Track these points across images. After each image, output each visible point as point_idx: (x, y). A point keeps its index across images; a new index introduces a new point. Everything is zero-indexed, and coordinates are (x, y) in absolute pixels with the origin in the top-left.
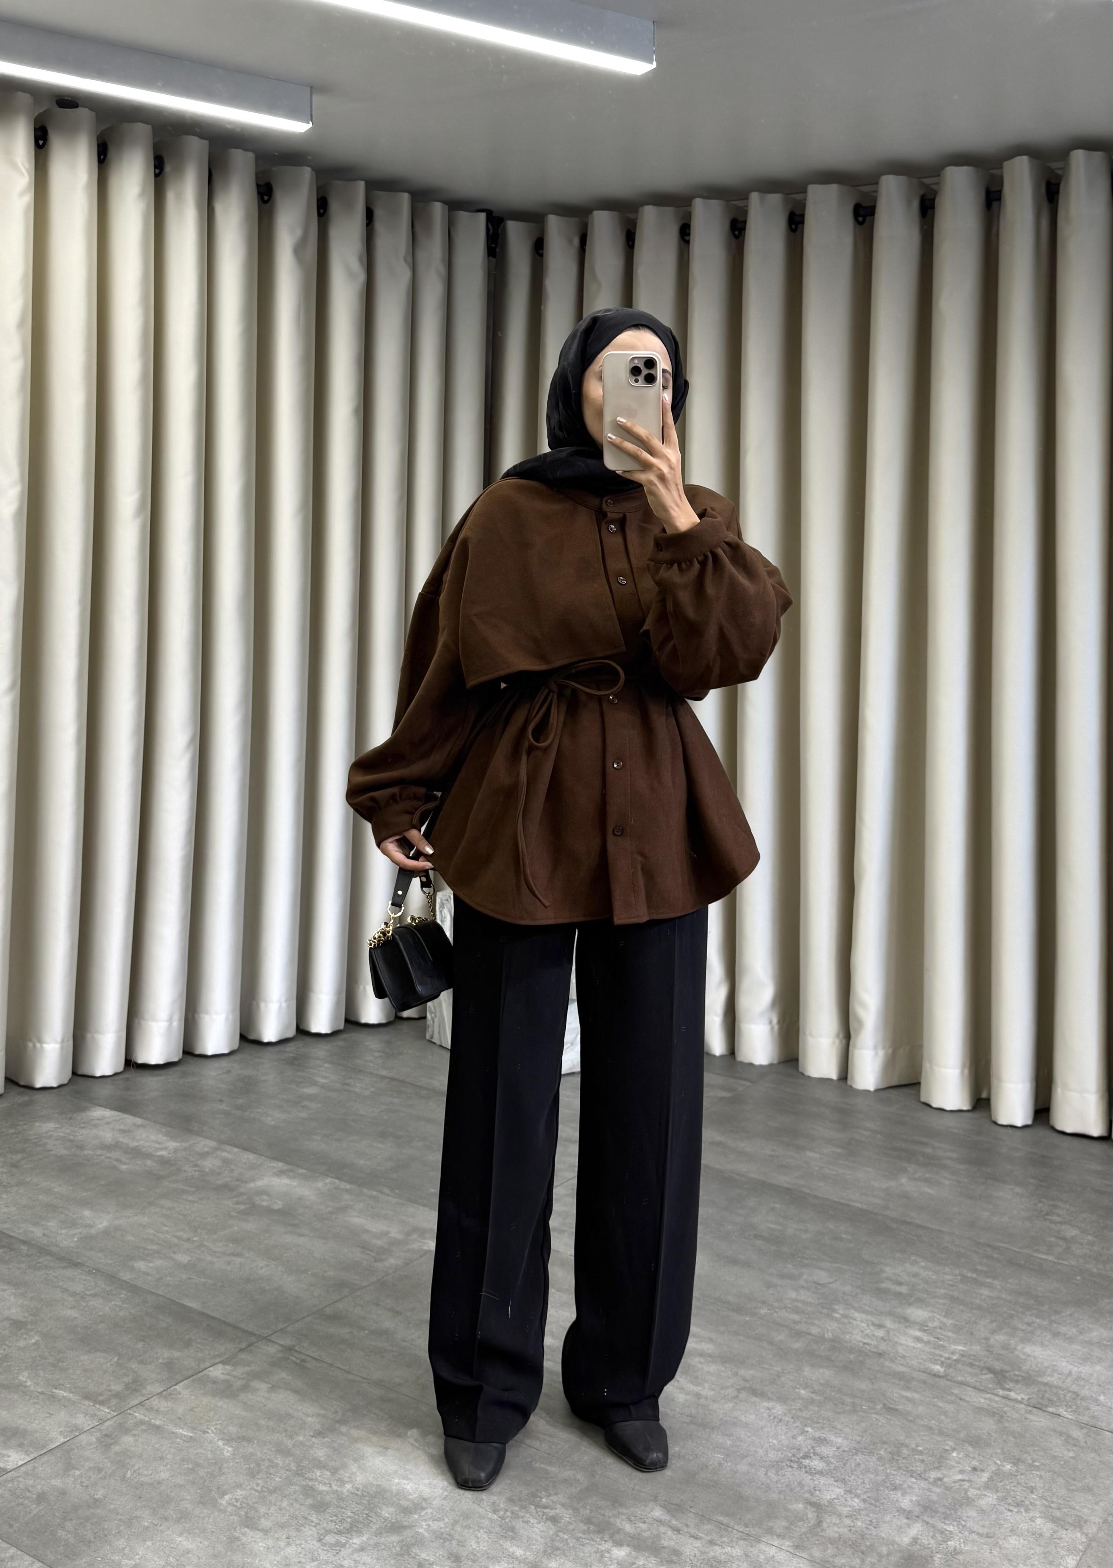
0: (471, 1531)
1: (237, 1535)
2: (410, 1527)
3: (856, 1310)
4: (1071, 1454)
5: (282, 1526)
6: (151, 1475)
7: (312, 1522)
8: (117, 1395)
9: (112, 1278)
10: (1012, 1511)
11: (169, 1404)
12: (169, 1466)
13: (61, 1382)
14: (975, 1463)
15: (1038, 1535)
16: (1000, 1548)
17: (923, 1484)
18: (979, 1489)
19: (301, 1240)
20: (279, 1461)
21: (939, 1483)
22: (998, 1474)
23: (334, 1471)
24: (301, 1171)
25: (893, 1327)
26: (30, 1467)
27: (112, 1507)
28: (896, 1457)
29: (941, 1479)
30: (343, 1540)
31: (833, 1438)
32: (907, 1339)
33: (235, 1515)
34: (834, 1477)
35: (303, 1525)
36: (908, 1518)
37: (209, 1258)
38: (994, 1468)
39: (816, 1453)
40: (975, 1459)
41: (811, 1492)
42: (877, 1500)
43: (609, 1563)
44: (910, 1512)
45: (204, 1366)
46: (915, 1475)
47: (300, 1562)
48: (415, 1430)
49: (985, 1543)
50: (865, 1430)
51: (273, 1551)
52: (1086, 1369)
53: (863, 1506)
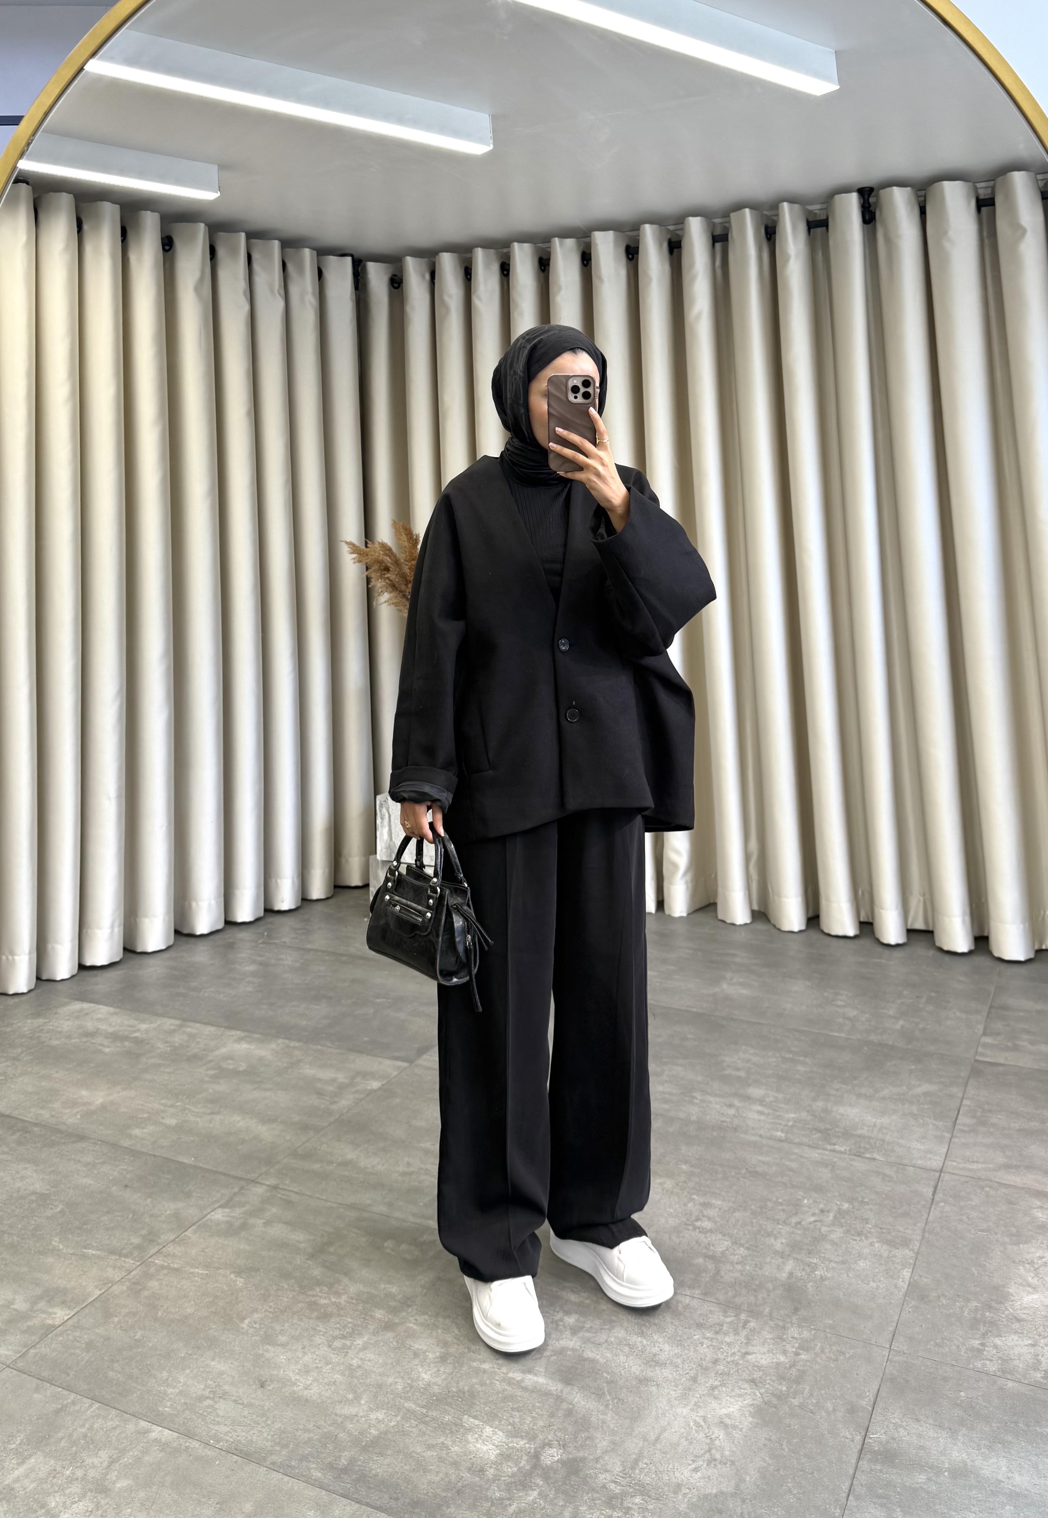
1: (260, 1352)
2: (401, 1323)
3: (710, 1095)
4: (888, 1189)
5: (296, 1339)
6: (179, 1311)
7: (320, 1331)
8: (139, 1248)
9: (114, 1146)
10: (856, 1240)
11: (183, 1248)
12: (192, 1302)
13: (88, 1242)
14: (821, 1206)
15: (877, 1257)
16: (853, 1270)
17: (788, 1229)
18: (829, 1226)
19: (268, 1094)
20: (284, 1284)
21: (799, 1226)
22: (841, 1213)
23: (331, 1286)
24: (256, 1036)
25: (740, 1105)
26: (76, 1319)
27: (150, 1344)
28: (764, 1210)
29: (800, 1223)
30: (348, 1343)
31: (714, 1201)
32: (753, 1115)
33: (257, 1335)
34: (721, 1233)
35: (313, 1336)
36: (782, 1258)
37: (192, 1119)
38: (836, 1208)
39: (703, 1216)
40: (820, 1202)
41: (706, 1248)
42: (756, 1247)
43: (564, 1330)
44: (783, 1252)
45: (205, 1212)
46: (780, 1223)
47: (317, 1368)
48: (390, 1241)
49: (841, 1269)
50: (737, 1192)
51: (293, 1361)
52: (885, 1120)
53: (747, 1253)
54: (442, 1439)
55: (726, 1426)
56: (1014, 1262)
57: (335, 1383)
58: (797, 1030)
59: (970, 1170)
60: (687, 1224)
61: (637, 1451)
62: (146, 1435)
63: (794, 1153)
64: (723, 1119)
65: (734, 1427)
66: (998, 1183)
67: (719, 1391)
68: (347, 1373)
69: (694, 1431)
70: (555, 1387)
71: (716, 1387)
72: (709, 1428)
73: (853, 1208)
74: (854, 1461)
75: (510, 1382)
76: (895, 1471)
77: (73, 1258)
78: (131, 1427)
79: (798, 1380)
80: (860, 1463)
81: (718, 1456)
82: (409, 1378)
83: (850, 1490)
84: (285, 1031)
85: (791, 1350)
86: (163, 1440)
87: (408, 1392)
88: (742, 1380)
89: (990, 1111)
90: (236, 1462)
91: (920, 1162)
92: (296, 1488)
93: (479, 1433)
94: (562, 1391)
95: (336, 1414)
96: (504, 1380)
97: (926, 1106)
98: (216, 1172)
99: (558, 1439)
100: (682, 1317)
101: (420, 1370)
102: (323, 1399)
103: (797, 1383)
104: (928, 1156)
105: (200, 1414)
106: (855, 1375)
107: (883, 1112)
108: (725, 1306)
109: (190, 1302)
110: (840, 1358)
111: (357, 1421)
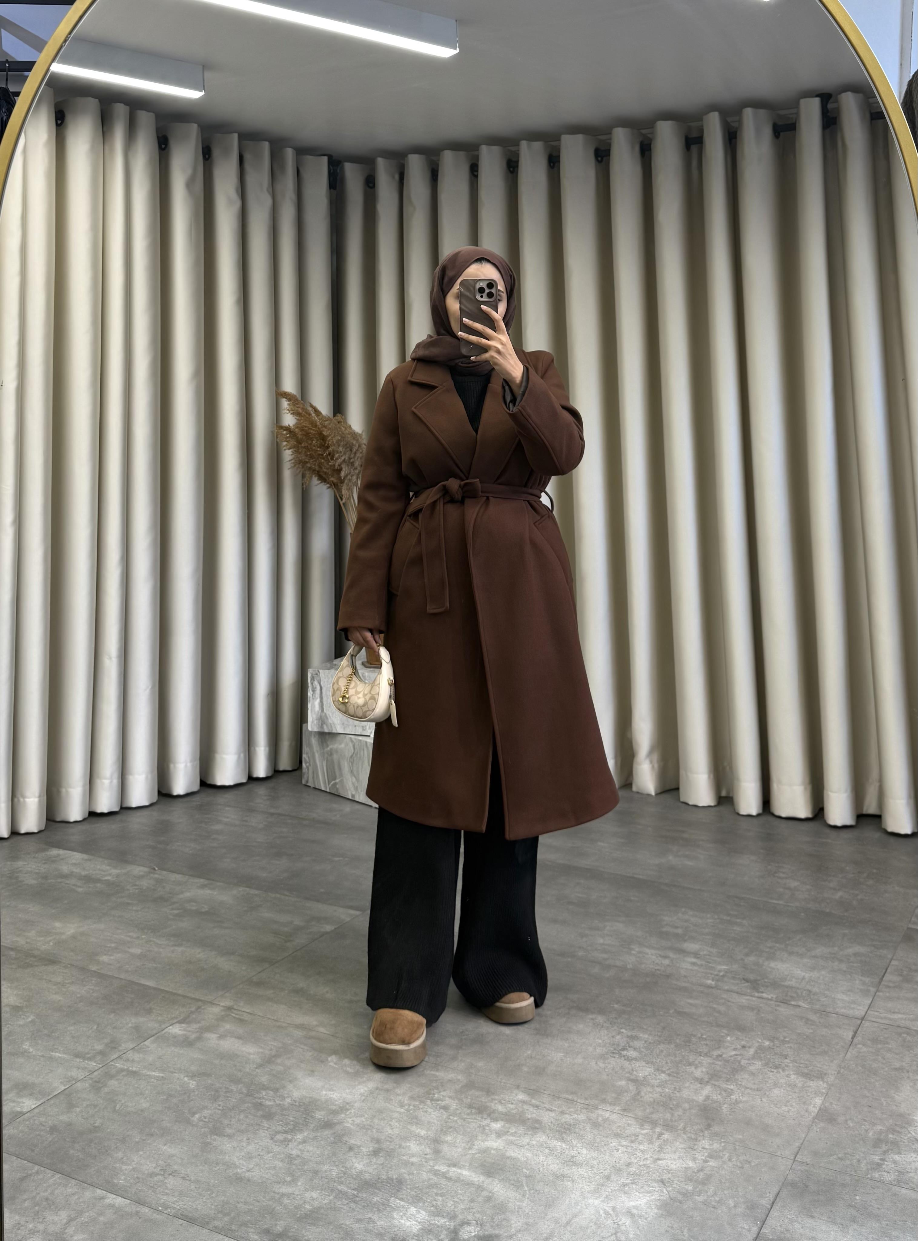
0: (386, 1122)
1: (209, 1141)
2: (340, 1123)
3: (648, 947)
4: (811, 1031)
5: (242, 1132)
6: (135, 1105)
7: (264, 1127)
8: (101, 1053)
9: (83, 969)
10: (773, 1072)
11: (141, 1055)
12: (148, 1099)
13: (55, 1047)
14: (743, 1043)
15: (793, 1086)
16: (768, 1097)
17: (709, 1060)
18: (749, 1060)
19: (227, 932)
20: (233, 1088)
21: (720, 1058)
22: (761, 1048)
23: (276, 1090)
24: (218, 884)
25: (675, 956)
26: (42, 1108)
27: (109, 1130)
28: (688, 1044)
29: (721, 1056)
30: (289, 1137)
31: (641, 1035)
32: (686, 964)
33: (205, 1127)
34: (645, 1061)
35: (257, 1130)
36: (701, 1084)
37: (157, 950)
38: (757, 1045)
39: (630, 1046)
40: (742, 1040)
41: (629, 1072)
42: (677, 1073)
43: (490, 1133)
44: (702, 1079)
45: (163, 1026)
46: (702, 1055)
47: (259, 1155)
48: (334, 1057)
49: (756, 1095)
50: (664, 1028)
51: (238, 1149)
52: (815, 974)
53: (667, 1078)
54: (370, 1215)
55: (632, 1216)
57: (275, 1168)
58: (737, 897)
59: (888, 1020)
60: (613, 1053)
61: (549, 1231)
62: (102, 1200)
63: (723, 998)
64: (658, 968)
65: (640, 1216)
67: (630, 1188)
68: (286, 1160)
69: (603, 1218)
70: (477, 1178)
71: (628, 1185)
72: (617, 1216)
73: (775, 1046)
75: (436, 1173)
78: (88, 1194)
82: (343, 1167)
84: (246, 881)
85: (700, 1158)
86: (117, 1205)
87: (341, 1177)
88: (652, 1180)
89: (916, 971)
90: (181, 1225)
91: (844, 1011)
93: (404, 1212)
94: (483, 1182)
95: (274, 1192)
96: (430, 1171)
97: (856, 965)
98: (176, 994)
99: (476, 1219)
100: (601, 1128)
101: (354, 1160)
102: (264, 1180)
103: (704, 1184)
104: (852, 1006)
105: (151, 1187)
106: (758, 1180)
107: (813, 968)
108: (643, 1121)
109: (146, 1098)
110: (746, 1166)
111: (294, 1198)
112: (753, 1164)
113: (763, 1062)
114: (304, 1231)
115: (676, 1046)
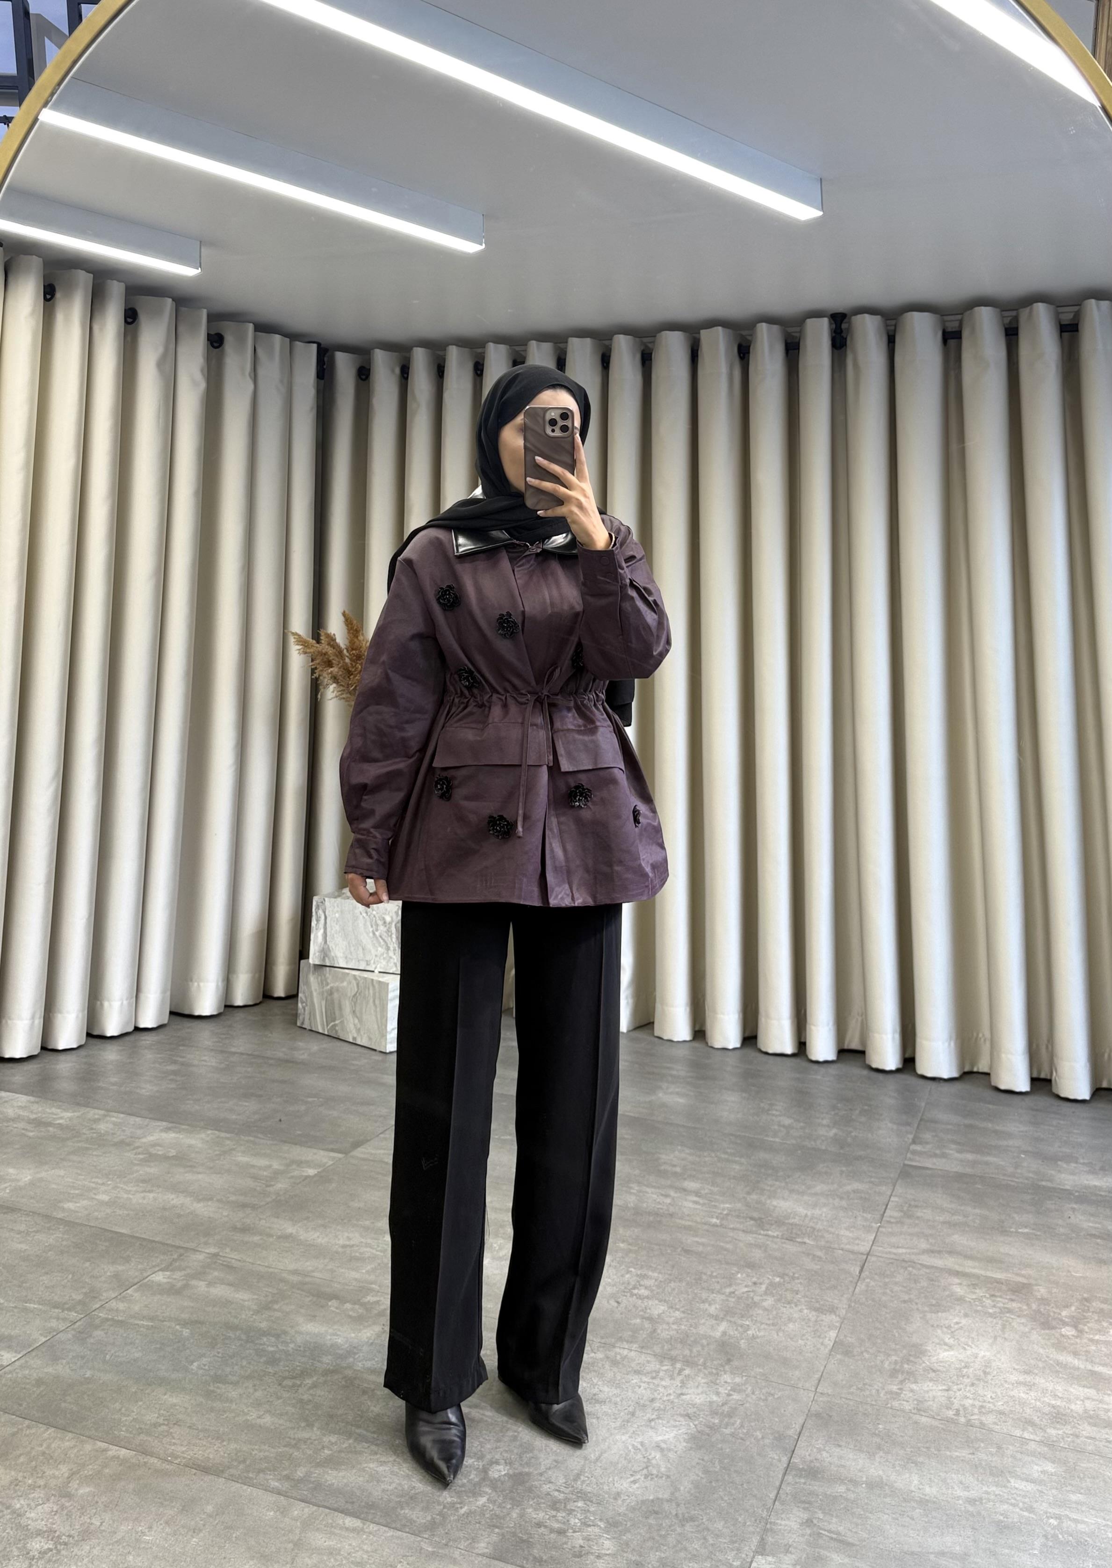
1: (211, 1388)
3: (647, 1186)
5: (247, 1379)
6: (126, 1355)
7: (270, 1373)
8: (81, 1303)
9: (47, 1217)
10: (785, 1307)
11: (126, 1304)
12: (140, 1348)
13: (29, 1297)
14: (754, 1279)
15: (806, 1320)
16: (783, 1331)
17: (723, 1297)
18: (761, 1296)
19: (200, 1176)
20: (231, 1334)
21: (733, 1295)
22: (772, 1284)
23: (277, 1336)
24: (183, 1127)
25: (676, 1195)
26: (23, 1361)
27: (101, 1382)
28: (699, 1282)
29: (734, 1293)
30: (298, 1383)
31: (650, 1273)
32: (689, 1204)
33: (206, 1375)
34: (657, 1299)
35: (263, 1376)
36: (716, 1320)
37: (125, 1196)
38: (767, 1281)
39: (640, 1285)
40: (753, 1277)
41: (642, 1310)
42: (692, 1311)
44: (716, 1316)
45: (145, 1275)
46: (715, 1292)
47: (268, 1401)
48: (334, 1301)
49: (771, 1330)
50: (673, 1267)
51: (244, 1396)
52: (817, 1212)
53: (682, 1315)
55: (662, 1450)
56: (932, 1326)
57: (287, 1413)
58: (731, 1135)
59: (895, 1254)
60: (624, 1292)
61: (578, 1467)
62: (104, 1453)
63: (729, 1237)
64: (660, 1206)
65: (669, 1450)
66: (921, 1264)
67: (655, 1423)
68: (298, 1406)
69: (632, 1453)
70: (499, 1418)
71: (653, 1420)
72: (646, 1450)
73: (784, 1282)
74: (780, 1476)
76: (817, 1483)
77: (16, 1310)
78: (88, 1447)
79: (730, 1415)
80: (786, 1477)
81: (655, 1472)
82: (358, 1410)
83: (776, 1497)
84: (215, 1124)
85: (723, 1391)
86: (121, 1457)
87: (358, 1421)
88: (677, 1415)
89: (916, 1206)
90: (195, 1474)
91: (848, 1247)
92: (255, 1494)
94: (506, 1421)
95: (290, 1438)
97: (856, 1201)
98: (154, 1241)
99: (504, 1457)
100: (621, 1366)
101: (369, 1404)
102: (277, 1426)
103: (730, 1417)
104: (857, 1242)
105: (157, 1437)
106: (782, 1411)
107: (815, 1206)
108: (662, 1357)
109: (137, 1348)
110: (770, 1398)
111: (312, 1443)
112: (776, 1396)
113: (775, 1298)
114: (326, 1476)
115: (688, 1284)
